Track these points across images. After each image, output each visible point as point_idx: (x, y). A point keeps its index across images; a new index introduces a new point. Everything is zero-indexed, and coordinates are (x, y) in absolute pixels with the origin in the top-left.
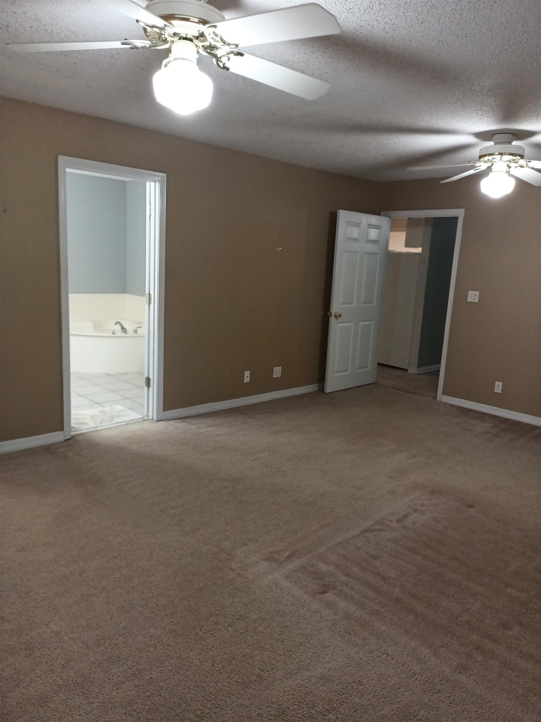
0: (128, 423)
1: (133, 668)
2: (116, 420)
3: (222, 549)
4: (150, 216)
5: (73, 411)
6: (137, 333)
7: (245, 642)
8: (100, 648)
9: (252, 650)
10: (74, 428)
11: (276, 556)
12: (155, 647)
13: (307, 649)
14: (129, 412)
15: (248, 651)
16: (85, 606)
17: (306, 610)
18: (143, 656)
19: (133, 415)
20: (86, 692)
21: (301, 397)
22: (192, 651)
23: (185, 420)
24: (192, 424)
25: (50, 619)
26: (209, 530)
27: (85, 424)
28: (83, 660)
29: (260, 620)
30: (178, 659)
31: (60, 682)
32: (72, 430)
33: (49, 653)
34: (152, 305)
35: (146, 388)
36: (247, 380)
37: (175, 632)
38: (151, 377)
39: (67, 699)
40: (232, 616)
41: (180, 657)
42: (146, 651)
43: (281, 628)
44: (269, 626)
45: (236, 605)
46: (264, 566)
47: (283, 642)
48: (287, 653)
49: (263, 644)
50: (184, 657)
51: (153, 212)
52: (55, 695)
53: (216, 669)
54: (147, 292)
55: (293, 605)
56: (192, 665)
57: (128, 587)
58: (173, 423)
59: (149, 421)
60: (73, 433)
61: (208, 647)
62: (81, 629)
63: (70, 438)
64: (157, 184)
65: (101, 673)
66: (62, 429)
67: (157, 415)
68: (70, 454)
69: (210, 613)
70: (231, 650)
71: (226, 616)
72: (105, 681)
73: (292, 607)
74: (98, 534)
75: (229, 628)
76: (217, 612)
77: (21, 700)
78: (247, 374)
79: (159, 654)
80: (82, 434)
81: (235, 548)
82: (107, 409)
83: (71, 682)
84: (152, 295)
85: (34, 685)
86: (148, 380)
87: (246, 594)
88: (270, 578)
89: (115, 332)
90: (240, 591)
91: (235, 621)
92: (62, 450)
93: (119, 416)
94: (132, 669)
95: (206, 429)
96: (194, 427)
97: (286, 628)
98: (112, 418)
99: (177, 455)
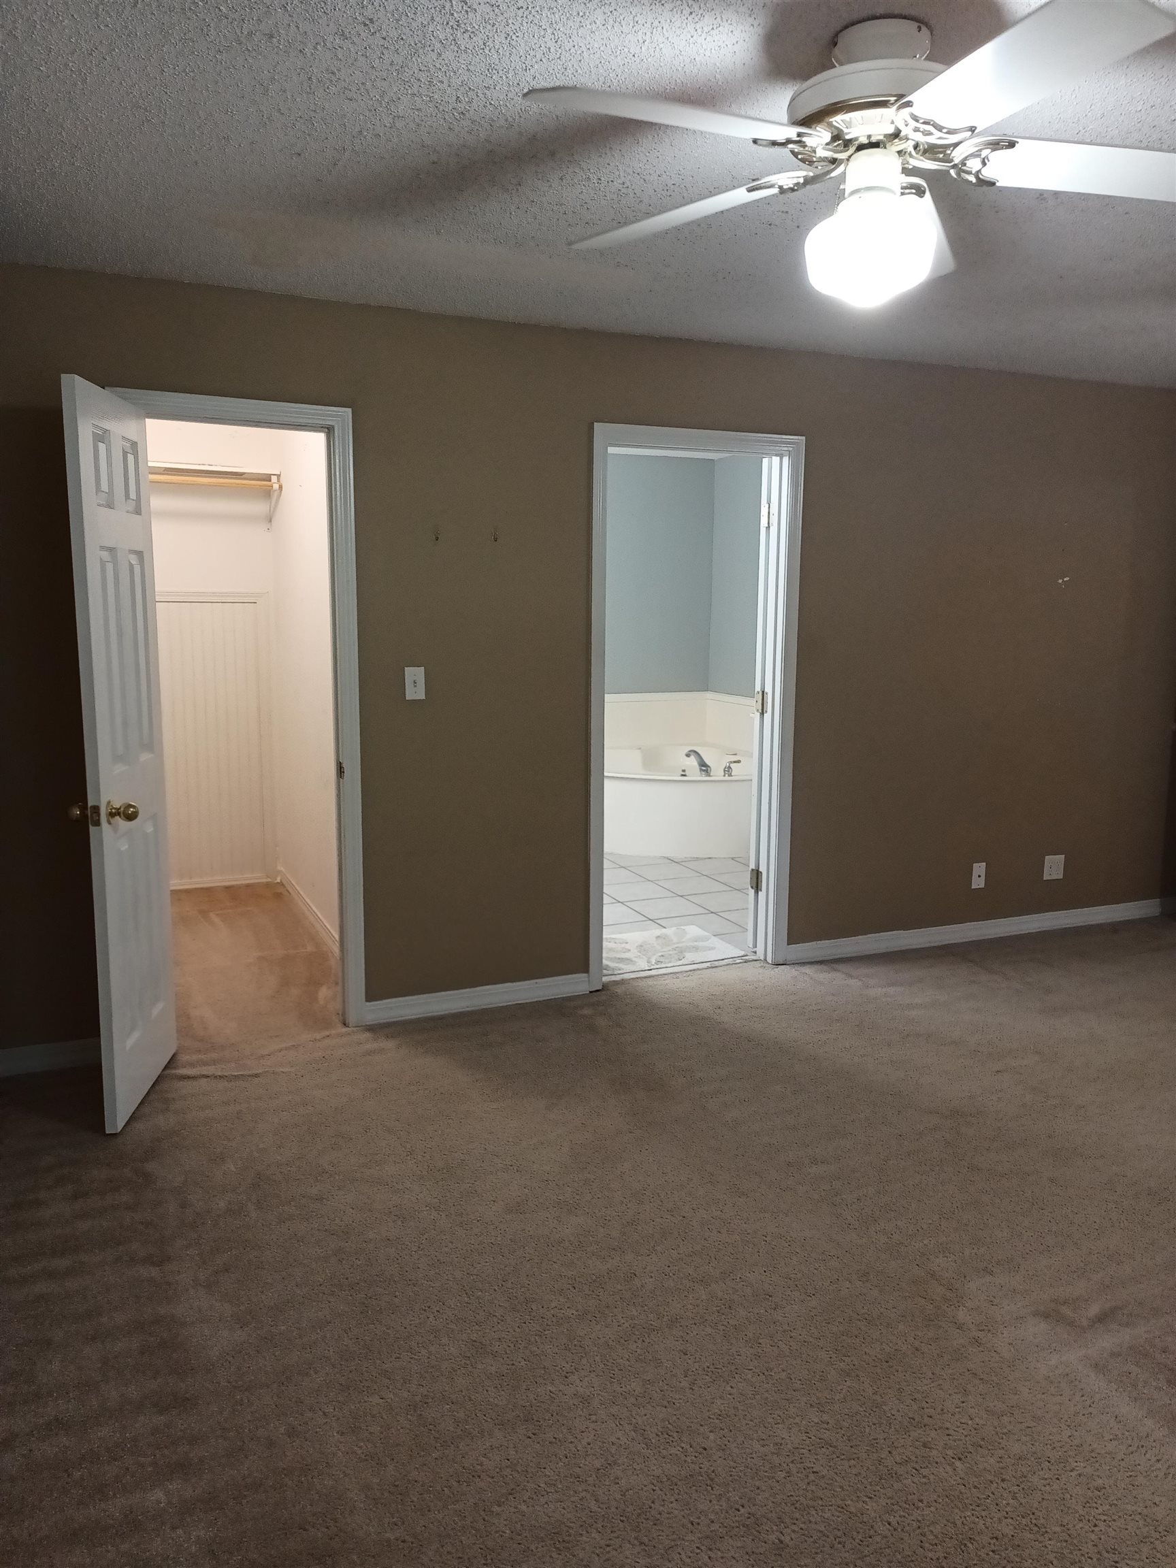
0: (713, 966)
1: (742, 1510)
2: (690, 957)
3: (932, 1272)
4: (768, 527)
5: (606, 934)
6: (730, 775)
7: (997, 1505)
8: (673, 1451)
9: (1015, 1528)
10: (607, 968)
11: (1066, 1311)
12: (788, 1472)
13: (1159, 1555)
14: (715, 941)
15: (1008, 1531)
16: (639, 1351)
17: (1154, 1459)
18: (764, 1488)
19: (724, 950)
20: (645, 1540)
21: (1114, 928)
22: (871, 1498)
23: (836, 966)
24: (851, 976)
25: (571, 1366)
26: (899, 1223)
27: (629, 961)
28: (637, 1467)
29: (1033, 1459)
30: (840, 1512)
31: (593, 1505)
32: (605, 972)
33: (571, 1438)
34: (767, 716)
35: (752, 892)
36: (978, 882)
37: (831, 1446)
38: (763, 869)
39: (608, 1546)
40: (963, 1438)
41: (845, 1507)
42: (768, 1477)
43: (1089, 1489)
44: (1058, 1479)
45: (972, 1411)
46: (1036, 1330)
47: (1095, 1526)
48: (1106, 1555)
49: (1042, 1521)
50: (853, 1509)
51: (774, 519)
52: (584, 1532)
53: (930, 1555)
54: (758, 688)
55: (1116, 1438)
56: (872, 1532)
57: (726, 1323)
58: (807, 970)
59: (757, 964)
60: (605, 979)
61: (910, 1497)
62: (632, 1400)
63: (600, 988)
64: (786, 460)
65: (674, 1505)
66: (585, 969)
67: (774, 952)
68: (601, 1022)
69: (910, 1418)
70: (965, 1517)
71: (947, 1432)
72: (683, 1526)
73: (1115, 1443)
74: (659, 1196)
75: (958, 1464)
76: (926, 1420)
77: (518, 1526)
78: (979, 869)
79: (798, 1490)
80: (623, 982)
81: (965, 1277)
82: (669, 932)
83: (613, 1509)
84: (769, 695)
85: (543, 1500)
86: (757, 874)
87: (996, 1389)
88: (1053, 1362)
89: (687, 773)
90: (980, 1379)
91: (970, 1449)
92: (586, 1012)
93: (696, 949)
94: (739, 1511)
95: (884, 990)
96: (855, 983)
97: (1101, 1494)
98: (681, 952)
99: (820, 1043)
